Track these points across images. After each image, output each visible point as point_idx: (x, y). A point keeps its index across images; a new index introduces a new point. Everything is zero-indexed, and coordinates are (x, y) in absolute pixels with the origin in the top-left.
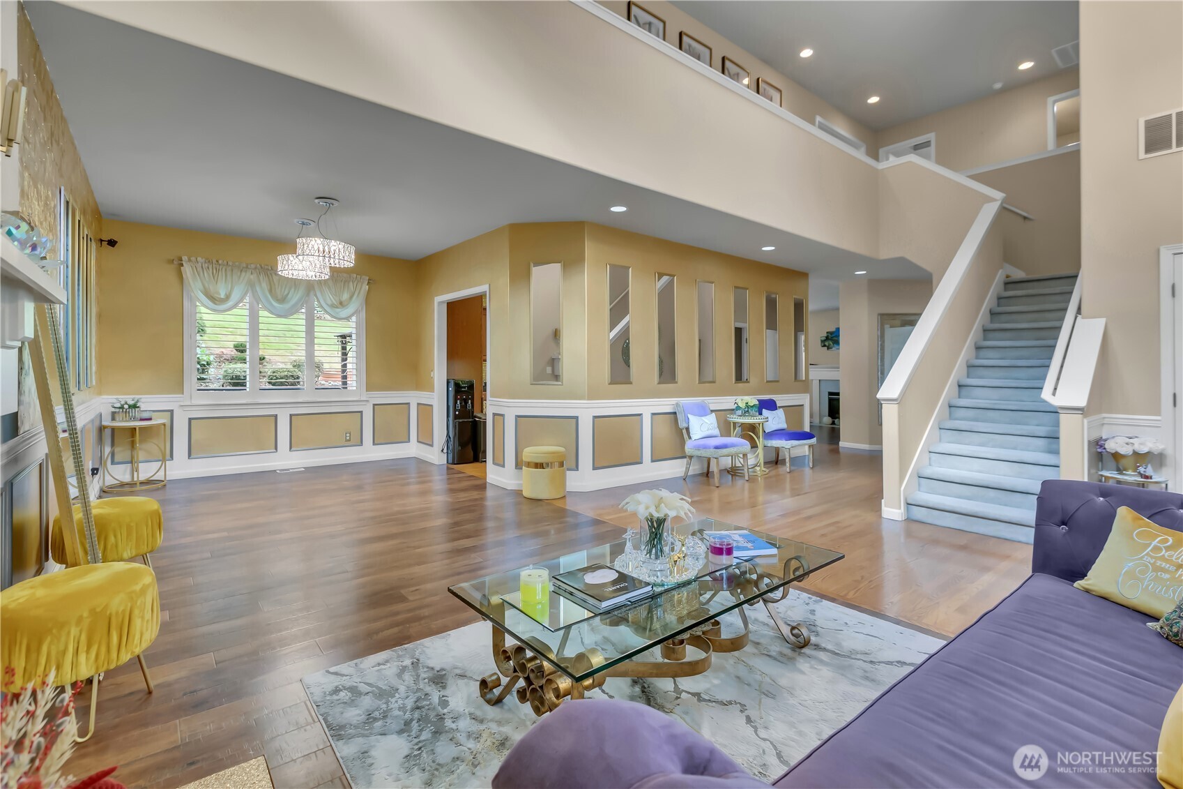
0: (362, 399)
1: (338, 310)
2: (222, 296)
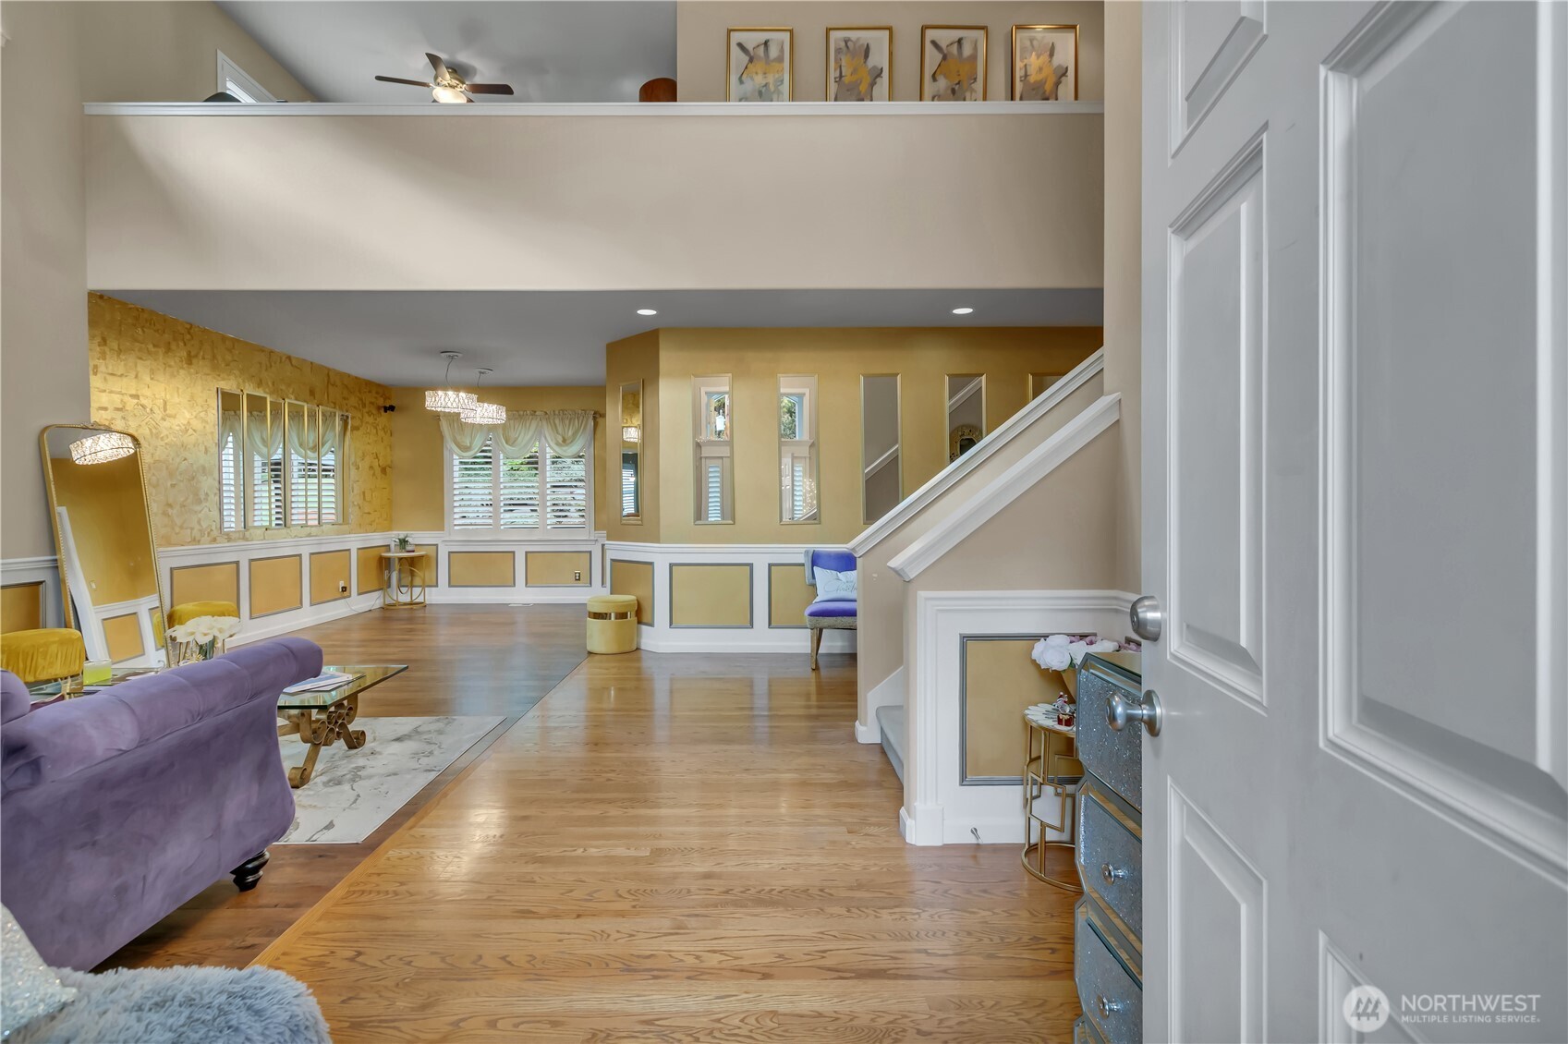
0: (591, 538)
1: (564, 448)
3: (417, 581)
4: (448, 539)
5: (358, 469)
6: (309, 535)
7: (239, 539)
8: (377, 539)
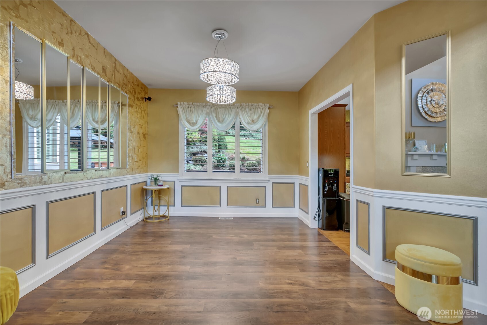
0: (266, 179)
1: (252, 126)
2: (195, 122)
3: (163, 202)
4: (181, 178)
5: (132, 132)
6: (101, 177)
7: (35, 182)
8: (140, 177)
